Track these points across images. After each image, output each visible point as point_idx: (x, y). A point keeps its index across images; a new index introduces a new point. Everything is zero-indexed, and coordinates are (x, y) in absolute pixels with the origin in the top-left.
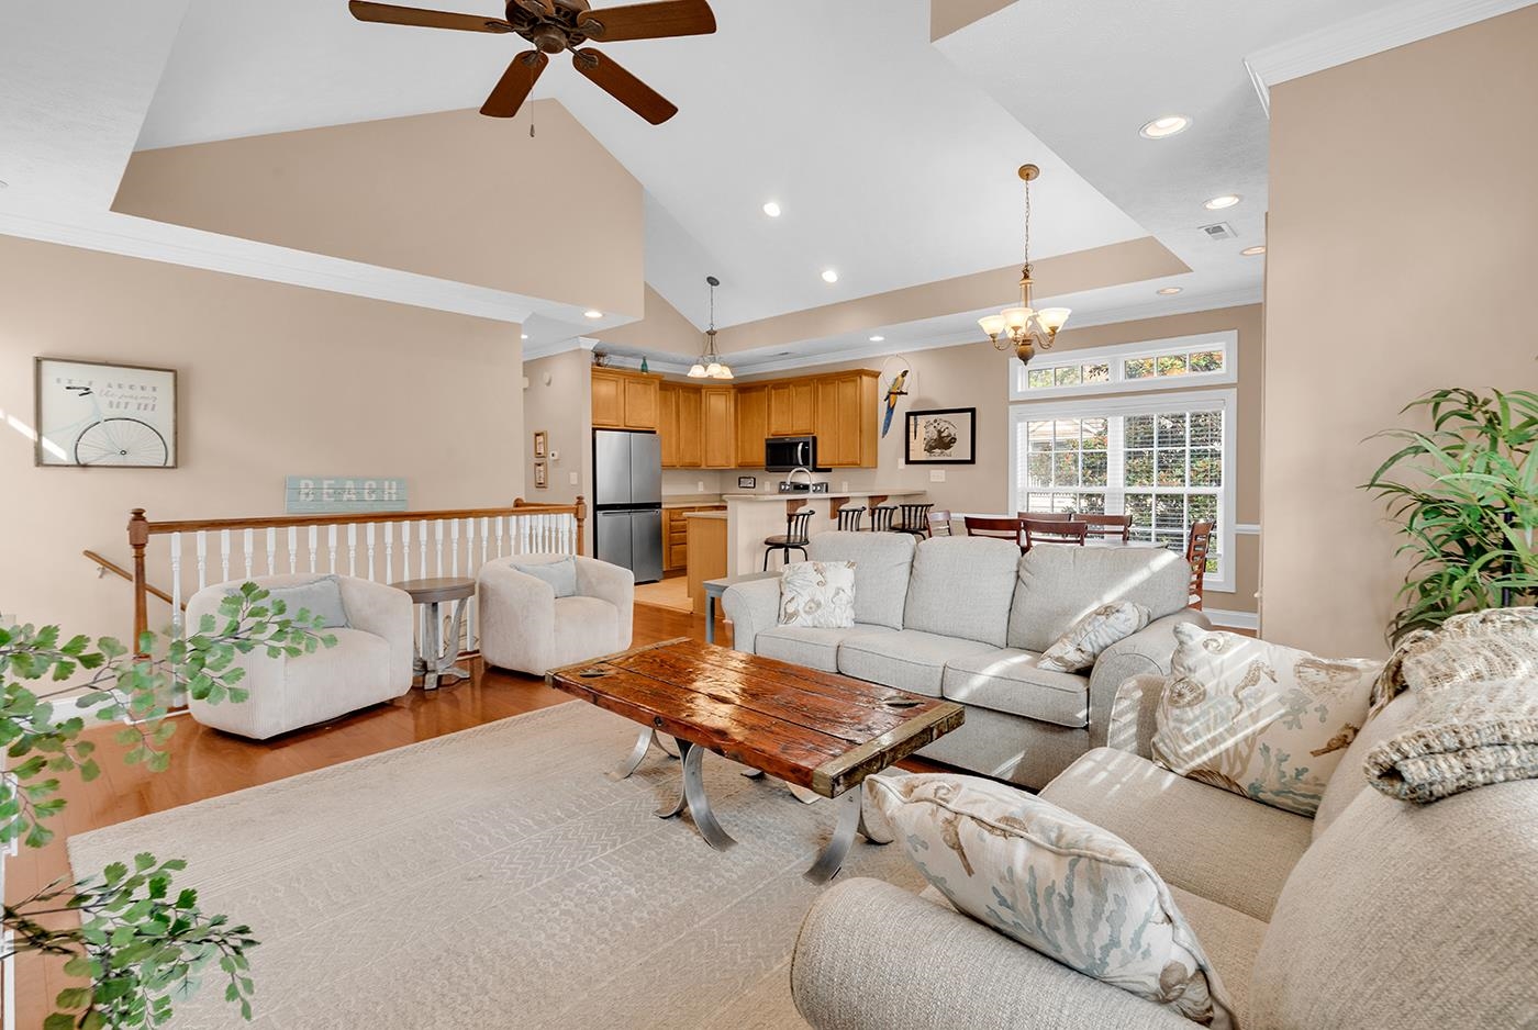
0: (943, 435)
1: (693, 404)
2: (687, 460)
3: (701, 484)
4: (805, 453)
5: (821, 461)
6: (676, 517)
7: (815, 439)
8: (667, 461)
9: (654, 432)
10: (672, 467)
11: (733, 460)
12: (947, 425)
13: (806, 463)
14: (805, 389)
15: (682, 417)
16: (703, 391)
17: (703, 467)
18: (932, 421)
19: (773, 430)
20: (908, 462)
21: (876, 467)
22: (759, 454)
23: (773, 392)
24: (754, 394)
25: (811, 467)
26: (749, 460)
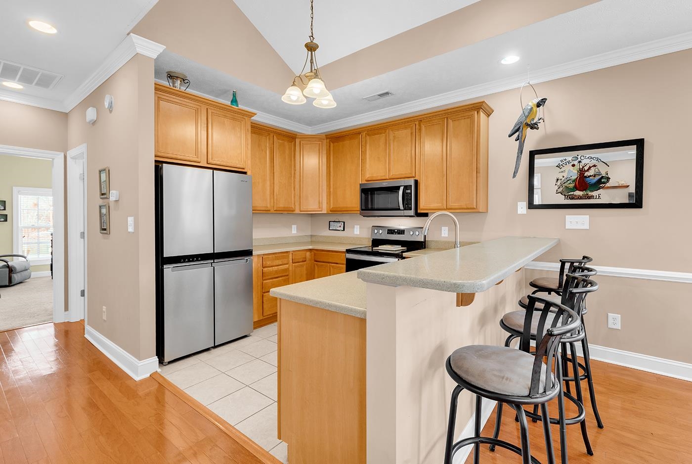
0: (586, 174)
1: (287, 152)
2: (281, 205)
3: (294, 227)
4: (406, 198)
5: (423, 206)
6: (269, 263)
7: (416, 182)
8: (260, 204)
9: (245, 173)
10: (266, 212)
11: (325, 206)
12: (594, 162)
13: (407, 207)
14: (405, 131)
15: (277, 161)
16: (297, 141)
17: (297, 211)
18: (570, 159)
19: (368, 176)
20: (531, 206)
21: (487, 212)
22: (354, 200)
23: (368, 137)
24: (347, 143)
25: (412, 212)
26: (341, 204)
